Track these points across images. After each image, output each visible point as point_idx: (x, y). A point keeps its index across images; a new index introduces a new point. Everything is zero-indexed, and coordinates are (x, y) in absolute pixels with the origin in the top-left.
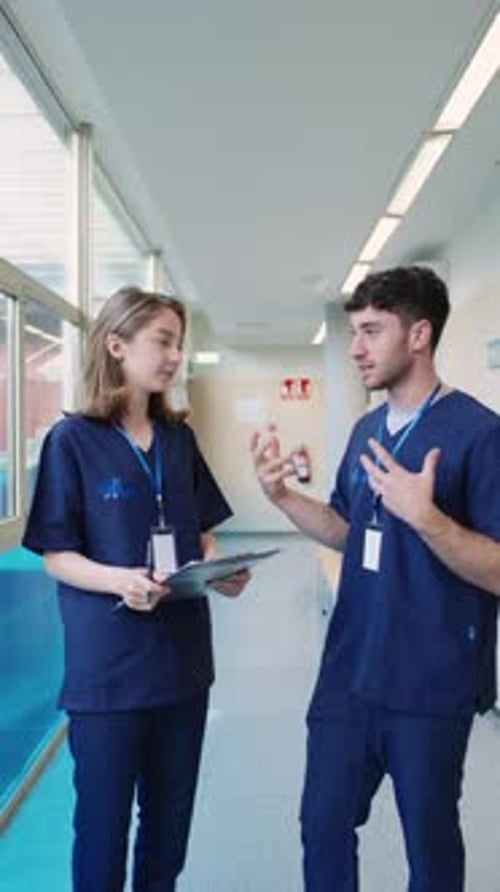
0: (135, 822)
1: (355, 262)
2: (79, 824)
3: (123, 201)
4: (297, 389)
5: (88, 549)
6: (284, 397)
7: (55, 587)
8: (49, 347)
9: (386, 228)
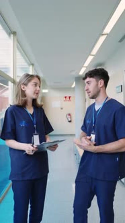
0: (29, 209)
1: (83, 67)
2: (15, 209)
3: (24, 51)
4: (68, 99)
5: (17, 139)
6: (64, 101)
7: (8, 149)
8: (5, 88)
9: (90, 58)
